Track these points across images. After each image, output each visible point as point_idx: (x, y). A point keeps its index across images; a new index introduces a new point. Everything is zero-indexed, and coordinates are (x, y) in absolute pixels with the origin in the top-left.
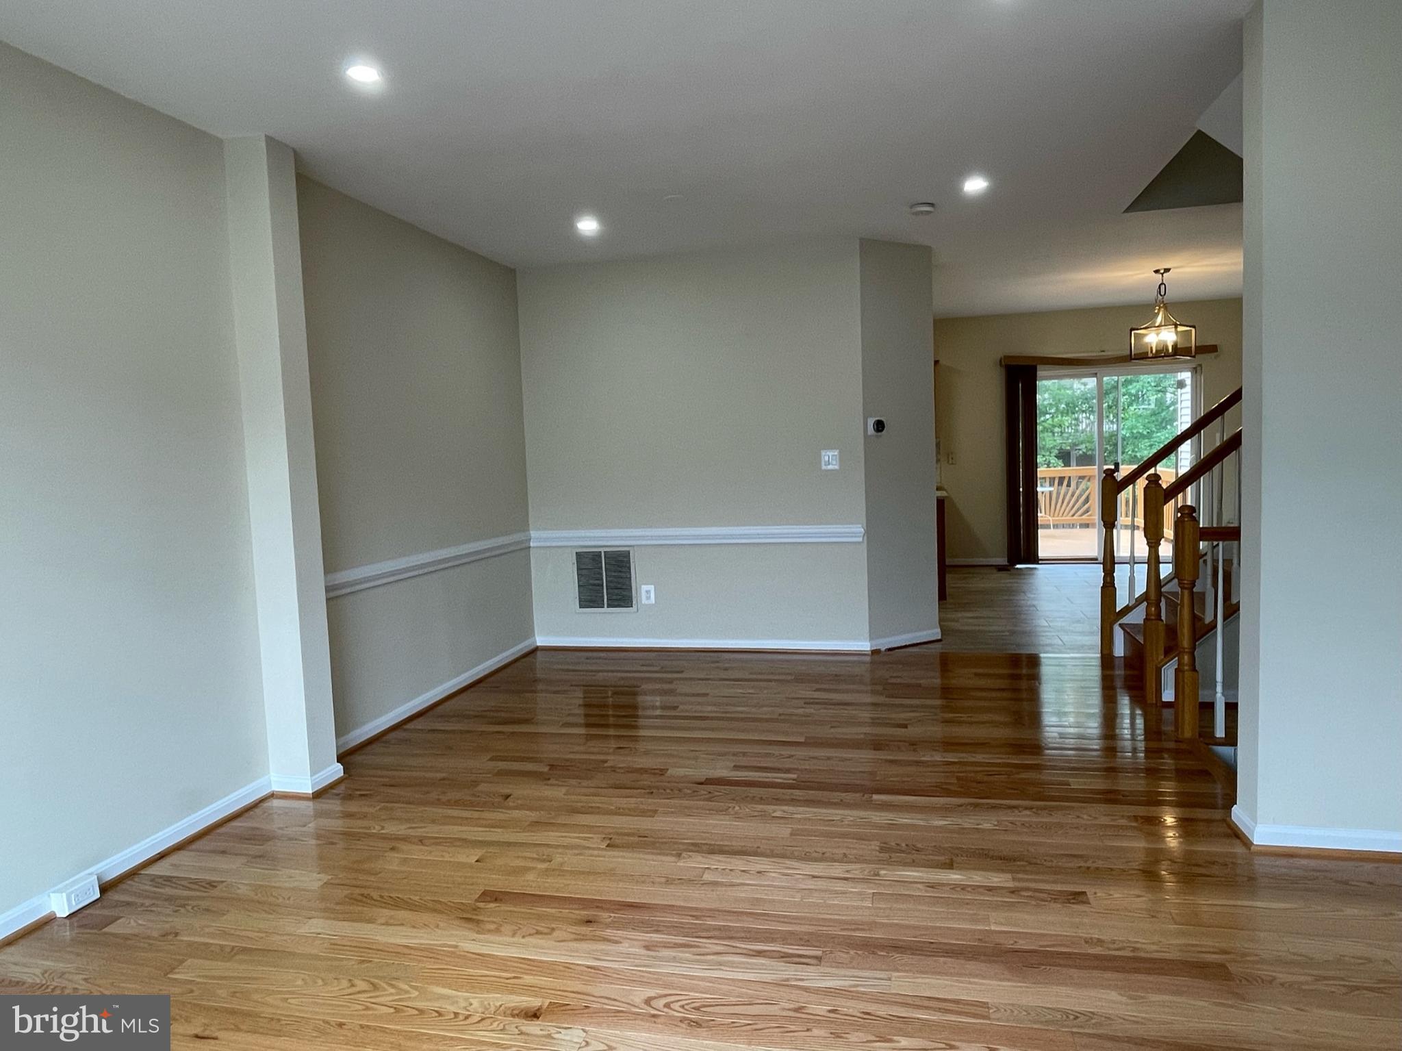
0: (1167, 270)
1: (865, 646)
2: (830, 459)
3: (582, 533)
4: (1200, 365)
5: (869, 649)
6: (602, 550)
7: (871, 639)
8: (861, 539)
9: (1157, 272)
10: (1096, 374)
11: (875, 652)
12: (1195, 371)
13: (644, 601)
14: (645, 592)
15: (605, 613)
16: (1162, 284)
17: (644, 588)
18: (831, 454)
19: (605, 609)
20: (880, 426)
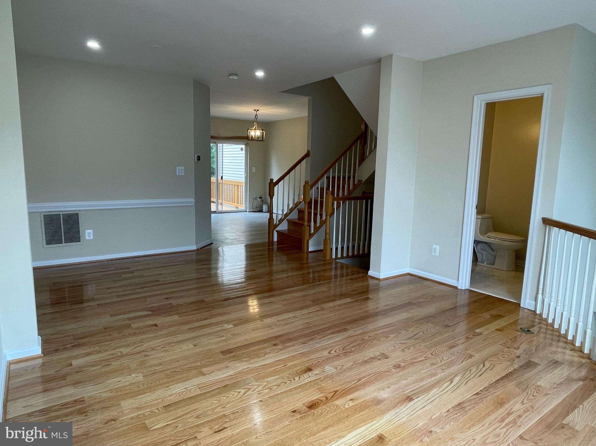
0: (258, 110)
1: (194, 248)
2: (180, 170)
3: (47, 204)
4: (248, 143)
5: (196, 249)
6: (61, 213)
7: (196, 244)
8: (193, 204)
9: (255, 110)
10: (215, 142)
11: (198, 249)
12: (246, 145)
13: (87, 238)
14: (88, 234)
15: (64, 246)
16: (256, 115)
17: (88, 231)
18: (181, 168)
19: (64, 244)
20: (199, 158)
